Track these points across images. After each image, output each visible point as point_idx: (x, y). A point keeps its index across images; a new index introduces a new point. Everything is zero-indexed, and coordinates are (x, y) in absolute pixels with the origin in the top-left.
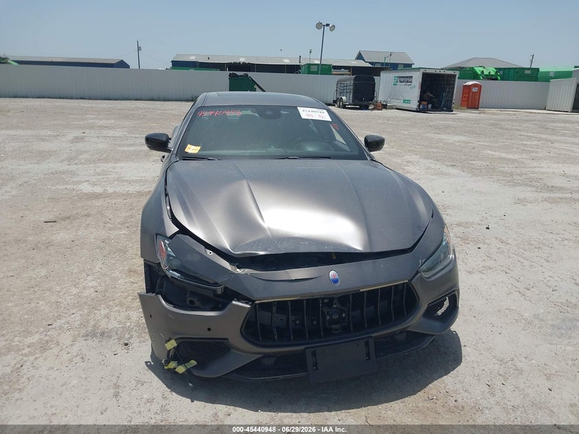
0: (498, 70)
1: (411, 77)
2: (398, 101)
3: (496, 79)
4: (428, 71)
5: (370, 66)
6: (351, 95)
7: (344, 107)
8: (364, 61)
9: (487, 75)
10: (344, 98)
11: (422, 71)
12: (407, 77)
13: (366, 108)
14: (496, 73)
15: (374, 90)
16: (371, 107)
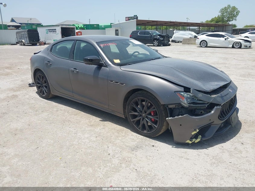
0: (84, 25)
1: (55, 29)
2: (51, 40)
3: (84, 29)
4: (63, 26)
5: (20, 25)
6: (28, 39)
7: (24, 45)
8: (16, 22)
9: (80, 28)
10: (23, 41)
11: (60, 26)
12: (53, 30)
13: (35, 45)
14: (84, 26)
15: (39, 36)
16: (38, 44)
